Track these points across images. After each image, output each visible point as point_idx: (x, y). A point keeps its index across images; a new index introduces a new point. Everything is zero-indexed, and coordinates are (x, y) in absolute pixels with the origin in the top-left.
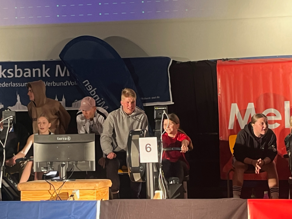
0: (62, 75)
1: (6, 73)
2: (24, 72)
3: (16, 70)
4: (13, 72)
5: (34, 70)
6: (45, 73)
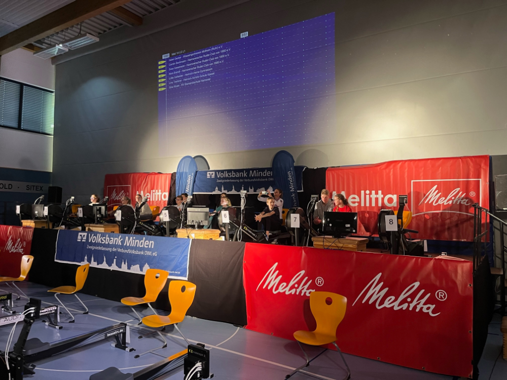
0: (253, 176)
1: (229, 175)
2: (236, 174)
3: (233, 173)
5: (240, 173)
6: (245, 175)
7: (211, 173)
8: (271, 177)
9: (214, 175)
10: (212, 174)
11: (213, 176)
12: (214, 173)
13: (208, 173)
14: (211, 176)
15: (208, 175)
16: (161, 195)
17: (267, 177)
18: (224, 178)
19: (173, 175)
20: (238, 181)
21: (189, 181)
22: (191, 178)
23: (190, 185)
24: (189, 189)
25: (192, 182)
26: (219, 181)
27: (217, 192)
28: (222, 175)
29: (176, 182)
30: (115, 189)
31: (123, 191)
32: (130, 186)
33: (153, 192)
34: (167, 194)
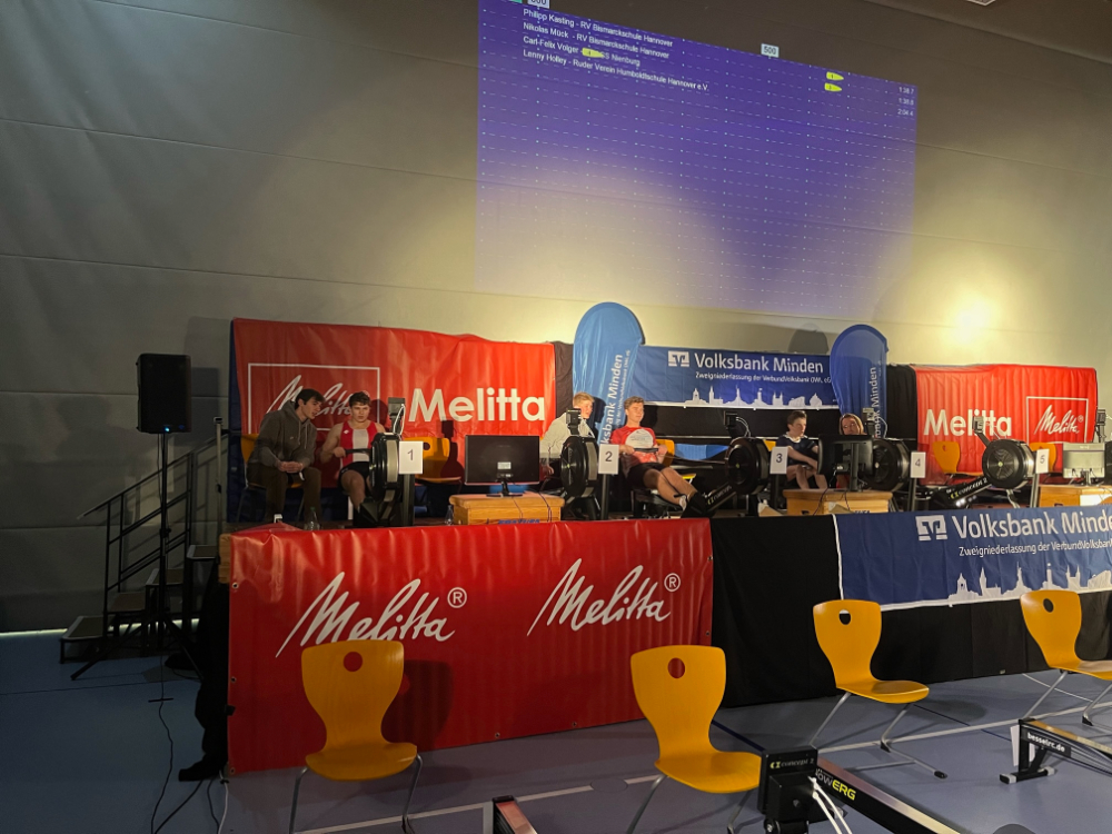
0: (780, 369)
1: (726, 363)
2: (744, 363)
3: (736, 360)
4: (733, 362)
5: (754, 362)
6: (764, 366)
7: (679, 354)
8: (815, 375)
9: (687, 360)
10: (683, 357)
11: (686, 363)
12: (687, 354)
13: (670, 353)
14: (679, 363)
15: (671, 359)
16: (520, 405)
17: (807, 375)
18: (714, 370)
19: (562, 352)
20: (749, 378)
21: (616, 369)
22: (623, 363)
23: (620, 381)
24: (618, 391)
25: (625, 375)
26: (701, 376)
27: (696, 402)
28: (709, 362)
29: (574, 372)
30: (299, 377)
31: (340, 386)
32: (378, 369)
33: (486, 396)
34: (540, 402)
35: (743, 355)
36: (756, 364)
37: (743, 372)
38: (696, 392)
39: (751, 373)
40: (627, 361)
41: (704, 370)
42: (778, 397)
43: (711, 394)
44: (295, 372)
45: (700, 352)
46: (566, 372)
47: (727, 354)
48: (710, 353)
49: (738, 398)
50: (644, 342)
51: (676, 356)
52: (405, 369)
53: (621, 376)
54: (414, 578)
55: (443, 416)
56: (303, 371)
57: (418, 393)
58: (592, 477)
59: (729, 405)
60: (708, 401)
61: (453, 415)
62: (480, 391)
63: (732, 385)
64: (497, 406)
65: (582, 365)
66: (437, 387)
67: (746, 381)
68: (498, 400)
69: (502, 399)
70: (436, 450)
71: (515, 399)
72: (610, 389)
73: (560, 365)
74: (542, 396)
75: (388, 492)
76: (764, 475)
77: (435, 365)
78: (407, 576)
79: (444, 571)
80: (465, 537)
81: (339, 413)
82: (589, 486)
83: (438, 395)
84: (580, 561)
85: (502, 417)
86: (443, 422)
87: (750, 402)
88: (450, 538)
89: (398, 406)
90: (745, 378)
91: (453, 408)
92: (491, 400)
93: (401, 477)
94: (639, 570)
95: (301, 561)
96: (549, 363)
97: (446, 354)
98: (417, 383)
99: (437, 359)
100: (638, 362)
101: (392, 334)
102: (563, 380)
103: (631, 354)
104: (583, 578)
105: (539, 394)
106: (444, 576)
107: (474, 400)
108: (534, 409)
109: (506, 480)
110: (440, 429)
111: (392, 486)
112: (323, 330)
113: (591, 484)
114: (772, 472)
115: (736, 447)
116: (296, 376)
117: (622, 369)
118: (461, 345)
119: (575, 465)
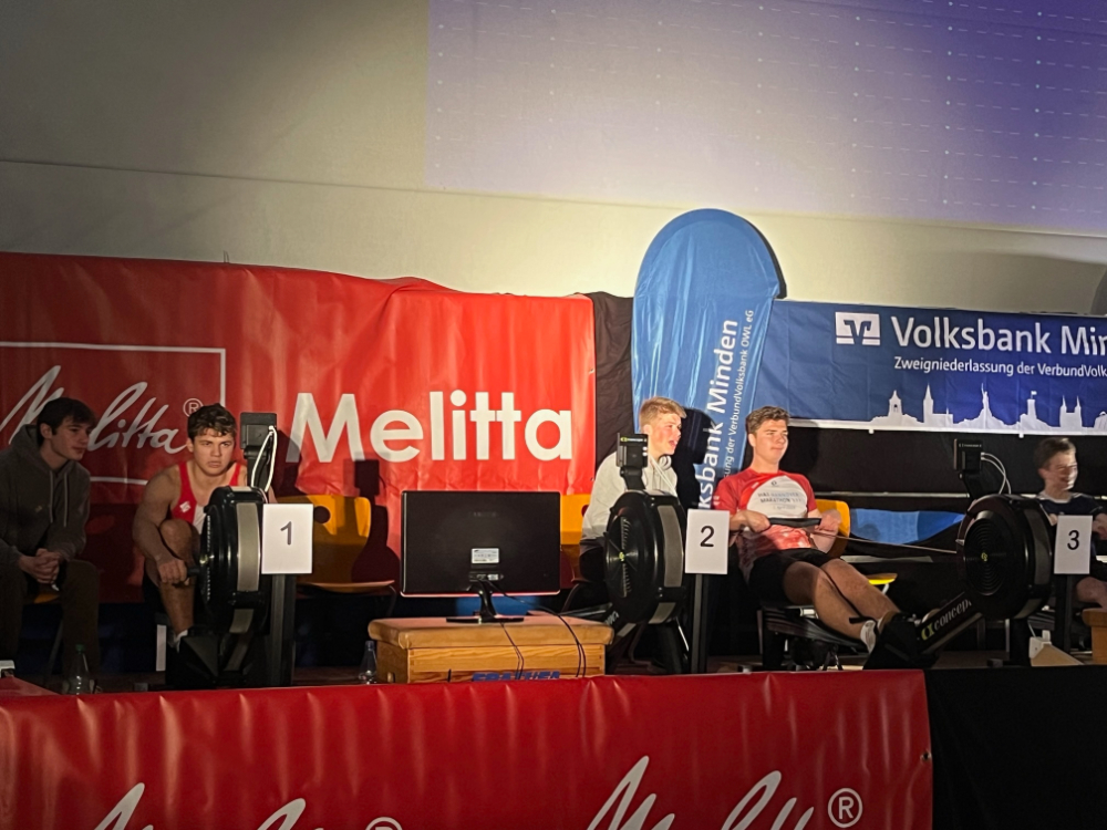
7: (859, 318)
9: (875, 331)
10: (867, 325)
11: (872, 337)
12: (874, 319)
13: (840, 317)
14: (858, 338)
15: (842, 330)
16: (520, 428)
18: (933, 353)
19: (610, 314)
20: (1009, 370)
21: (724, 351)
22: (739, 337)
23: (733, 374)
24: (729, 397)
25: (744, 363)
26: (907, 364)
27: (896, 420)
28: (923, 333)
29: (635, 356)
30: (56, 370)
31: (142, 387)
32: (223, 352)
33: (448, 408)
34: (563, 420)
35: (995, 320)
36: (1024, 339)
37: (995, 356)
38: (895, 400)
39: (1012, 357)
40: (746, 334)
41: (912, 351)
42: (1070, 410)
43: (928, 403)
44: (49, 358)
45: (903, 313)
46: (619, 358)
47: (960, 318)
48: (925, 316)
49: (985, 412)
50: (783, 293)
51: (850, 323)
52: (278, 350)
53: (735, 365)
54: (291, 798)
55: (357, 451)
56: (64, 357)
57: (306, 403)
58: (672, 580)
59: (966, 427)
60: (921, 419)
61: (380, 448)
62: (436, 398)
63: (971, 383)
64: (471, 428)
65: (651, 342)
66: (346, 390)
67: (1002, 375)
68: (474, 416)
69: (483, 415)
70: (342, 523)
71: (509, 414)
72: (712, 392)
73: (605, 342)
74: (568, 407)
75: (238, 612)
76: (1040, 578)
77: (341, 343)
78: (277, 794)
79: (355, 783)
80: (400, 710)
81: (140, 445)
82: (663, 600)
83: (347, 409)
84: (645, 761)
85: (483, 453)
86: (358, 463)
87: (1012, 421)
88: (368, 710)
89: (260, 430)
90: (998, 368)
91: (379, 433)
92: (458, 417)
93: (267, 580)
94: (772, 780)
95: (52, 759)
96: (581, 337)
97: (365, 320)
98: (303, 381)
99: (346, 331)
100: (771, 335)
101: (252, 279)
102: (613, 371)
103: (755, 318)
104: (652, 798)
105: (561, 402)
106: (355, 790)
107: (424, 417)
108: (549, 435)
109: (489, 588)
110: (351, 478)
111: (246, 600)
112: (107, 270)
113: (670, 595)
114: (1057, 571)
115: (981, 515)
116: (50, 367)
117: (737, 351)
118: (396, 299)
119: (635, 554)
